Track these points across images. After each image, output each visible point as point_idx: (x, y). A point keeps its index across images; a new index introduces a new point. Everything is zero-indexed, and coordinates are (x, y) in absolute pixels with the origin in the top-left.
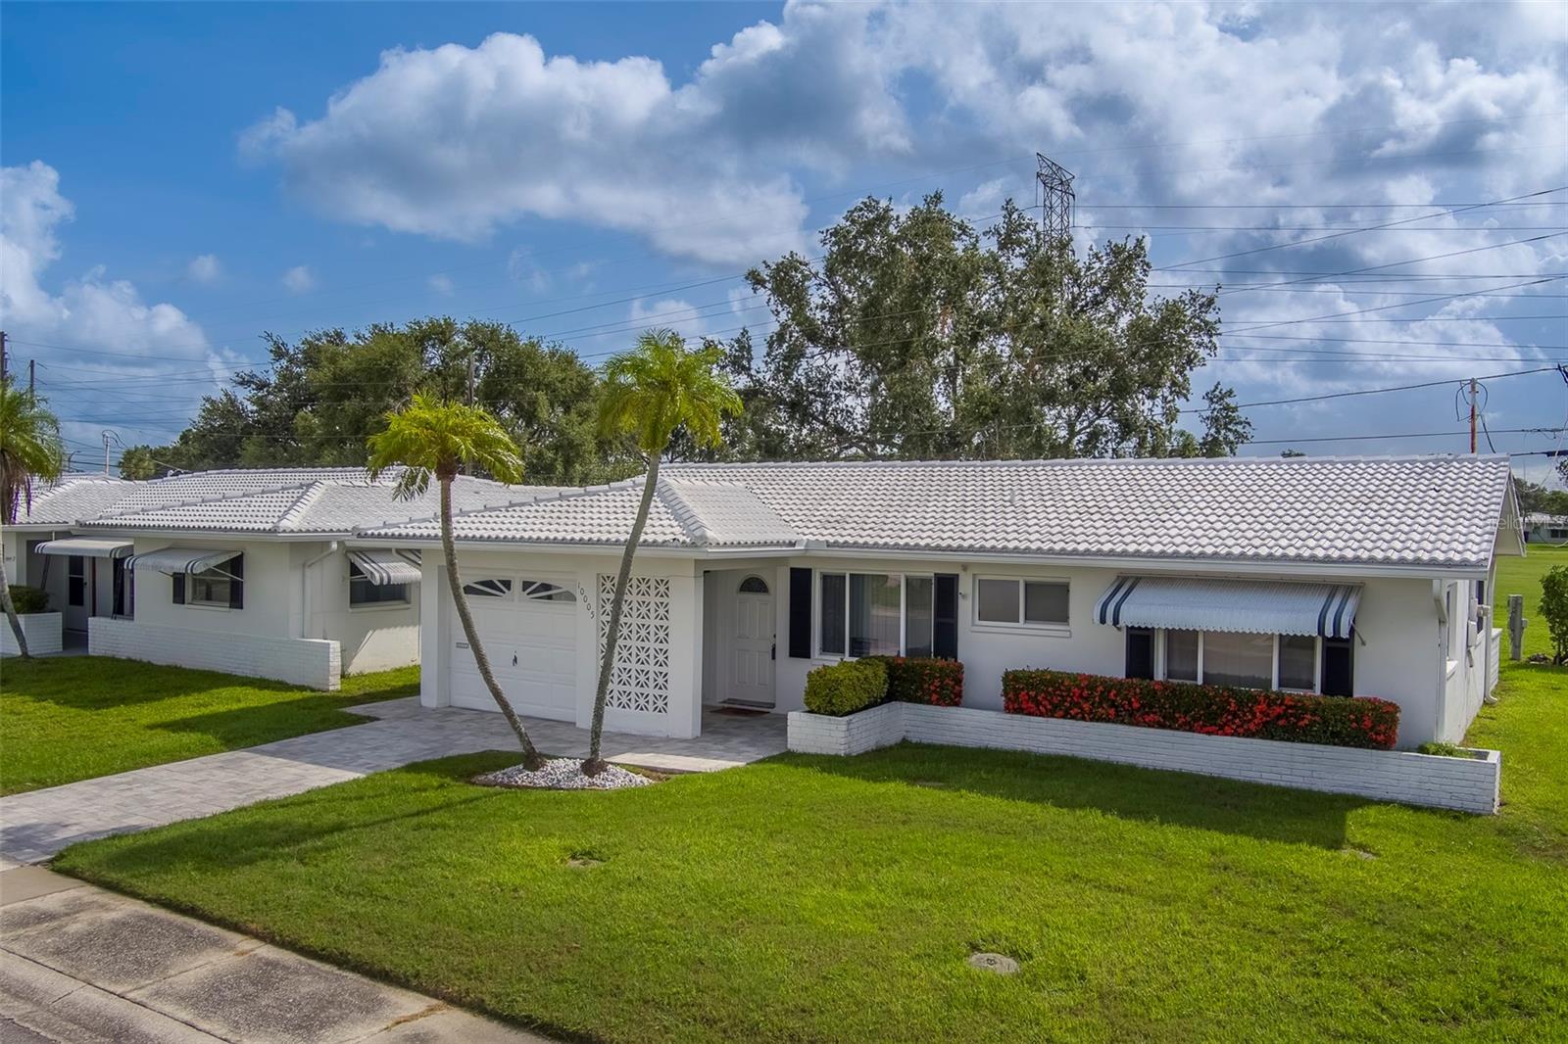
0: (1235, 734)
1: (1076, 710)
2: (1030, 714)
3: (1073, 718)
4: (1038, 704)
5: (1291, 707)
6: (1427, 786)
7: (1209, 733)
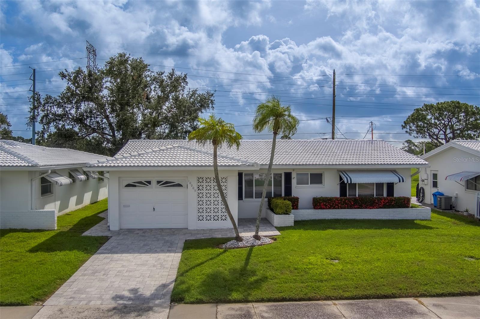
0: (377, 208)
1: (337, 207)
2: (324, 209)
3: (336, 208)
4: (326, 206)
5: (389, 200)
6: (418, 215)
7: (370, 209)
